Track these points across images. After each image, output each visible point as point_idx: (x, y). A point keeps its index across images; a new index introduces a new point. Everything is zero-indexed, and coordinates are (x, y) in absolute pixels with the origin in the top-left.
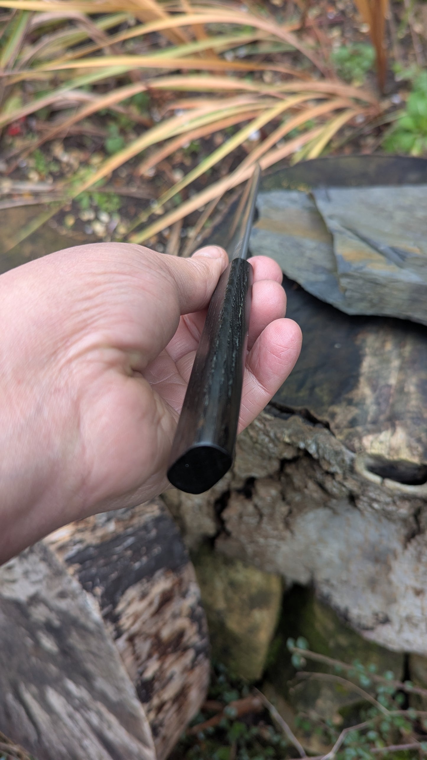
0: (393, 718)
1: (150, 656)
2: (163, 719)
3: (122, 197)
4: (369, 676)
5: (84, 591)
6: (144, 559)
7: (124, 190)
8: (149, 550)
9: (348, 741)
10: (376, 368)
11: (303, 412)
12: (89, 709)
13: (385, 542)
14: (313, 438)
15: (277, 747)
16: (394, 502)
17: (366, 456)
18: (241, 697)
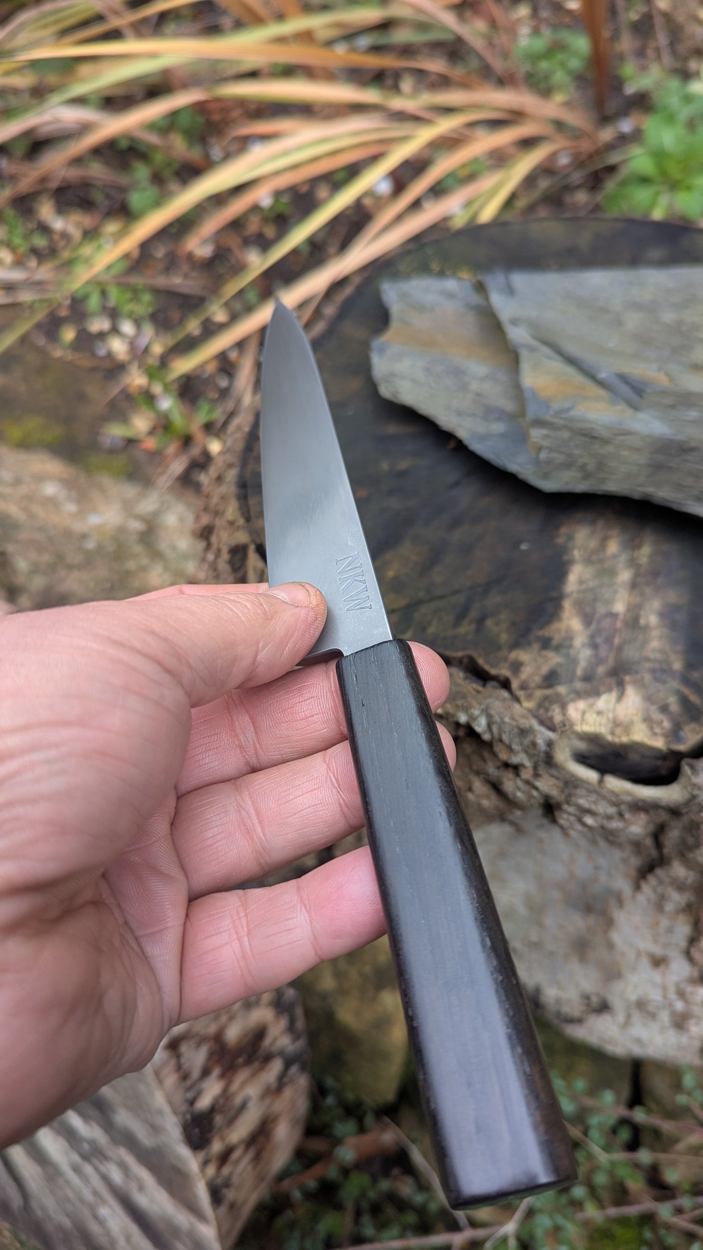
0: (613, 1164)
1: (206, 1072)
2: (230, 1175)
3: (156, 291)
4: (574, 1098)
7: (161, 281)
10: (591, 584)
11: (466, 661)
12: (106, 1158)
13: (603, 878)
14: (482, 707)
15: (421, 1211)
16: (621, 814)
17: (574, 737)
18: (362, 1130)
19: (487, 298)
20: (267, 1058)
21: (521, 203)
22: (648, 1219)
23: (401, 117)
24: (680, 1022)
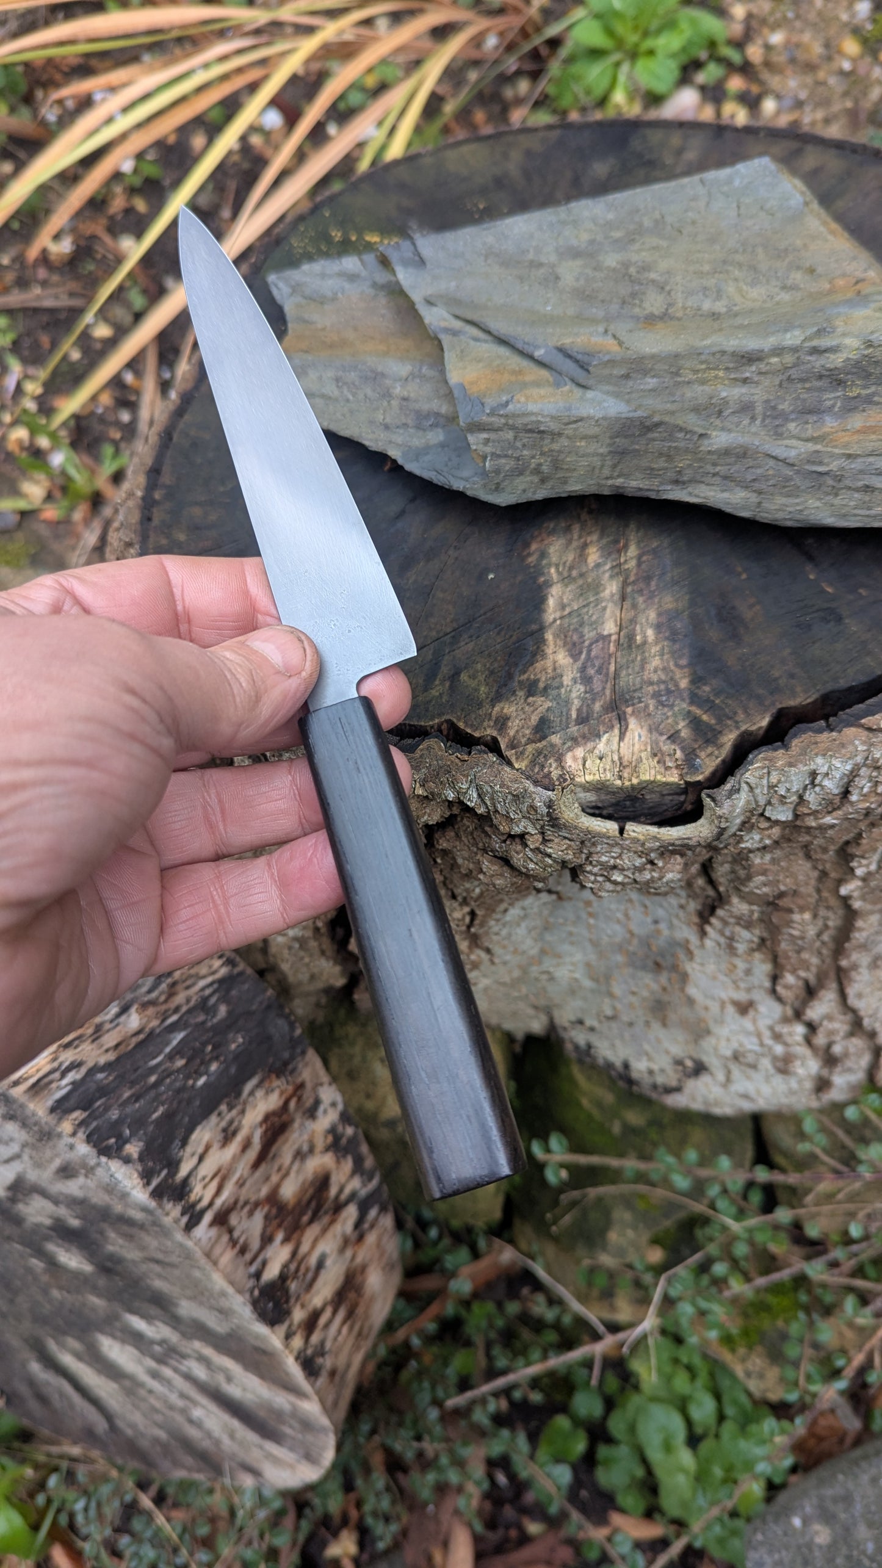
0: (750, 1231)
1: (266, 1240)
2: (322, 1343)
3: (11, 312)
4: (688, 1172)
5: (104, 1159)
6: (214, 1067)
7: (17, 298)
8: (219, 1047)
9: (675, 1292)
10: (575, 606)
11: (444, 727)
12: (184, 1356)
13: (665, 930)
14: (470, 778)
15: (557, 1326)
16: (652, 863)
17: (578, 790)
18: (476, 1255)
19: (393, 272)
20: (338, 1207)
21: (449, 108)
22: (801, 1281)
23: (275, 28)
24: (784, 1065)
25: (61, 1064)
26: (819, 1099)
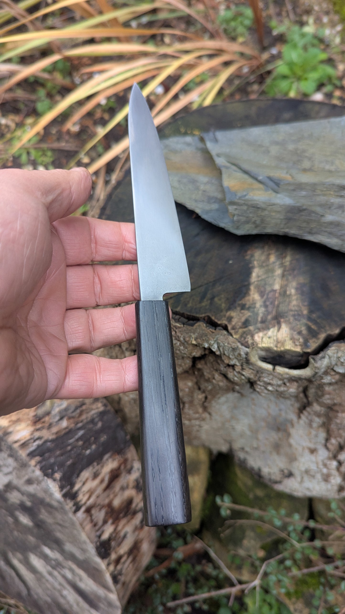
0: (303, 548)
1: (105, 522)
2: (121, 569)
3: (53, 150)
4: (280, 519)
5: (46, 478)
6: (94, 447)
7: (56, 145)
8: (97, 439)
9: (269, 570)
10: (263, 277)
11: (206, 318)
12: (63, 567)
13: (283, 414)
14: (215, 339)
15: (216, 579)
16: (285, 384)
17: (259, 350)
18: (186, 543)
19: (205, 144)
20: (135, 513)
21: (226, 93)
22: (322, 573)
23: (165, 56)
24: (326, 478)
25: (34, 437)
26: (339, 495)
